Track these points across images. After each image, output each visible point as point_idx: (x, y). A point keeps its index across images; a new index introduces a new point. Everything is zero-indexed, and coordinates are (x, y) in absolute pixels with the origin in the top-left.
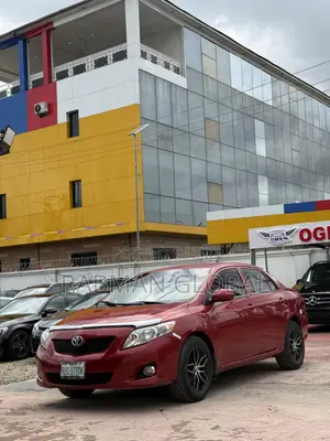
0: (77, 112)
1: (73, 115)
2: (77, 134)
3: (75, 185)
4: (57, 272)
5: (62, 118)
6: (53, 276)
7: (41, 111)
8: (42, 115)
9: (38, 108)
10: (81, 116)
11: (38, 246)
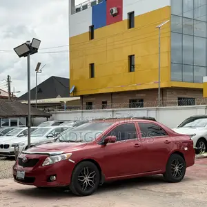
0: (133, 12)
1: (131, 15)
2: (133, 27)
3: (131, 58)
4: (113, 111)
5: (125, 17)
6: (111, 113)
7: (114, 13)
8: (114, 15)
9: (112, 11)
10: (135, 15)
11: (112, 94)
